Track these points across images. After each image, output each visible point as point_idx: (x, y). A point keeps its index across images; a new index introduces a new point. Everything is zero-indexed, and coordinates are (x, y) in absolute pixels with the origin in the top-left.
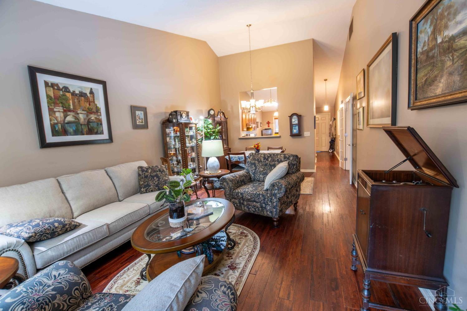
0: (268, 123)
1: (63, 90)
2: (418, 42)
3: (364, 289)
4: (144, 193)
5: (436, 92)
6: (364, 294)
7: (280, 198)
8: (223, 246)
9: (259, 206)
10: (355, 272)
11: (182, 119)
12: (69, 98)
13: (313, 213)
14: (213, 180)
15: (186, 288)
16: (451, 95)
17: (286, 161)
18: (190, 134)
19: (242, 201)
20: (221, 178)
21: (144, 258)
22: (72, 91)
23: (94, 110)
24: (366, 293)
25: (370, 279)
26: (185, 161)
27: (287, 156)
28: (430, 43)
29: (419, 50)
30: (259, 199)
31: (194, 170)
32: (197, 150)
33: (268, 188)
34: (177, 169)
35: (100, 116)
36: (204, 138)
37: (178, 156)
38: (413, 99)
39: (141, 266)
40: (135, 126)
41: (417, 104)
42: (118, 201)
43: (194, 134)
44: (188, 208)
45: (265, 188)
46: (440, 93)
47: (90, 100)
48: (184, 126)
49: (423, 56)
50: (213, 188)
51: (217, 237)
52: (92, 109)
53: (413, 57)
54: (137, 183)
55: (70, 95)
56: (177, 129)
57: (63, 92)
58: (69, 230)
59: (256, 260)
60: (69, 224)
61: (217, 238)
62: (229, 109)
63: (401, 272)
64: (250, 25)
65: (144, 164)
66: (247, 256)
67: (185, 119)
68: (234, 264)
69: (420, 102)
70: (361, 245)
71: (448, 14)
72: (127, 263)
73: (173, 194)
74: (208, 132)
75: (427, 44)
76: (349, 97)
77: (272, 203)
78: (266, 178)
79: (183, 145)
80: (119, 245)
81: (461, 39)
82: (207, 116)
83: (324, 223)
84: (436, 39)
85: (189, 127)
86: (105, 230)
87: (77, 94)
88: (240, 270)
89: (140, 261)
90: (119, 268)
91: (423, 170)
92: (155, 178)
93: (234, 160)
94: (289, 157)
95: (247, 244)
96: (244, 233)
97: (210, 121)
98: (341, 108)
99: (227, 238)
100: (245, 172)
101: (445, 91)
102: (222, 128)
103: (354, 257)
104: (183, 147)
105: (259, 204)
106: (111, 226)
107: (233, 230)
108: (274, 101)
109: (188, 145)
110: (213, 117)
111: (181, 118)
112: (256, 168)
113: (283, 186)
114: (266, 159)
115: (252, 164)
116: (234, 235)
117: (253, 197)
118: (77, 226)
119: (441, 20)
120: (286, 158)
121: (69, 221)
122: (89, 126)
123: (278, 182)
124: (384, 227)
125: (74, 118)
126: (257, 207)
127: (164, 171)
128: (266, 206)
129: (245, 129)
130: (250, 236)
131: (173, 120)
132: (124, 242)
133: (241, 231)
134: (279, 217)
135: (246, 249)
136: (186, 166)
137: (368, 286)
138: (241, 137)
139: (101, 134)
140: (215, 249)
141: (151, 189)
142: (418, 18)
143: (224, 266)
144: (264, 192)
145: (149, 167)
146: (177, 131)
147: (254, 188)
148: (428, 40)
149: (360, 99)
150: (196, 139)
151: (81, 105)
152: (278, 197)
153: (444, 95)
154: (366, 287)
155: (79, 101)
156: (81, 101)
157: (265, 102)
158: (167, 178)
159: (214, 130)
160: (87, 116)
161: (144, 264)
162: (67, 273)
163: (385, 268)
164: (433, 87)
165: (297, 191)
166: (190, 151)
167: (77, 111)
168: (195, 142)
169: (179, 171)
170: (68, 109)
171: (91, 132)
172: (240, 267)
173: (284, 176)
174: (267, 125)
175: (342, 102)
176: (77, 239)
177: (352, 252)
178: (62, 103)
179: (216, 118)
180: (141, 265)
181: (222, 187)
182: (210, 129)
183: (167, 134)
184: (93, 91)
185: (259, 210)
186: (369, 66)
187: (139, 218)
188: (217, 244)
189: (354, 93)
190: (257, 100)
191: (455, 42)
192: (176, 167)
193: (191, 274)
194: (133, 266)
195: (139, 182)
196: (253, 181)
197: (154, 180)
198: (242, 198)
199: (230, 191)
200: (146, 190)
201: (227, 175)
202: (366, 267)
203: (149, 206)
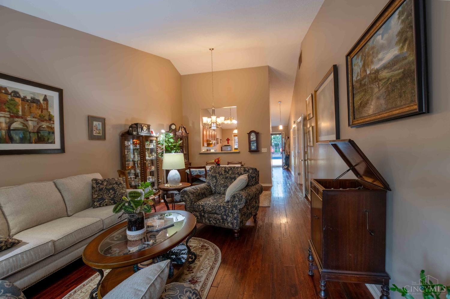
0: (228, 140)
1: (12, 94)
2: (353, 73)
3: (321, 290)
4: (97, 207)
5: (369, 112)
6: (321, 295)
7: (241, 209)
8: (184, 259)
9: (220, 218)
10: (312, 277)
11: (143, 132)
12: (18, 103)
13: (272, 224)
14: (173, 194)
15: (150, 292)
16: (380, 115)
17: (246, 173)
18: (150, 147)
19: (203, 214)
20: (182, 190)
21: (94, 279)
22: (22, 97)
23: (47, 118)
24: (323, 294)
25: (326, 279)
26: (144, 175)
27: (247, 170)
28: (362, 74)
29: (354, 79)
30: (220, 210)
31: (153, 184)
32: (157, 164)
33: (229, 200)
34: (135, 183)
35: (52, 124)
36: (164, 151)
37: (136, 169)
38: (352, 118)
39: (91, 288)
40: (92, 137)
41: (355, 122)
42: (66, 216)
43: (155, 147)
44: (148, 220)
45: (226, 200)
46: (372, 114)
47: (43, 107)
48: (144, 139)
49: (357, 84)
50: (173, 202)
51: (177, 250)
52: (44, 117)
53: (350, 85)
54: (90, 197)
55: (20, 100)
56: (137, 142)
57: (11, 96)
58: (3, 249)
59: (218, 272)
60: (6, 242)
61: (177, 252)
62: (191, 125)
63: (352, 270)
64: (213, 49)
65: (99, 177)
66: (209, 269)
67: (145, 132)
68: (195, 278)
69: (357, 121)
70: (316, 249)
71: (373, 53)
72: (73, 285)
73: (132, 204)
74: (169, 146)
75: (359, 74)
76: (301, 118)
77: (233, 214)
78: (226, 191)
79: (143, 158)
80: (65, 265)
81: (383, 72)
82: (168, 130)
83: (282, 233)
84: (366, 71)
85: (149, 140)
86: (50, 247)
87: (29, 100)
88: (201, 284)
89: (89, 282)
90: (64, 292)
91: (363, 178)
92: (111, 191)
93: (195, 174)
94: (248, 170)
95: (208, 257)
96: (205, 246)
97: (171, 135)
98: (294, 128)
99: (188, 251)
100: (206, 185)
101: (375, 111)
102: (183, 143)
103: (310, 262)
104: (142, 160)
105: (220, 216)
106: (57, 243)
107: (193, 243)
108: (234, 119)
109: (147, 158)
110: (175, 131)
111: (141, 131)
112: (217, 181)
113: (244, 197)
114: (226, 172)
115: (213, 177)
116: (195, 249)
117: (214, 209)
118: (16, 243)
119: (368, 57)
120: (246, 171)
121: (6, 238)
122: (39, 134)
123: (239, 193)
124: (334, 229)
125: (22, 124)
126: (218, 219)
127: (121, 184)
128: (226, 218)
129: (206, 145)
130: (211, 249)
131: (133, 132)
132: (71, 262)
133: (202, 244)
134: (239, 228)
135: (207, 262)
136: (144, 179)
137: (324, 286)
138: (202, 152)
139: (52, 144)
140: (175, 263)
141: (105, 203)
142: (352, 54)
143: (184, 281)
144: (225, 204)
145: (105, 180)
146: (136, 144)
147: (215, 200)
148: (360, 71)
149: (309, 120)
150: (157, 153)
151: (31, 112)
152: (239, 208)
153: (374, 114)
154: (323, 288)
155: (30, 108)
156: (32, 107)
157: (225, 120)
158: (124, 191)
159: (175, 144)
160: (38, 124)
161: (94, 285)
162: (2, 294)
163: (337, 268)
164: (366, 109)
165: (256, 203)
166: (149, 164)
167: (26, 118)
168: (155, 155)
169: (137, 184)
170: (15, 115)
171: (40, 140)
172: (201, 280)
173: (244, 188)
174: (227, 142)
175: (294, 122)
176: (14, 259)
177: (308, 258)
178: (9, 108)
179: (177, 133)
180: (90, 286)
181: (182, 199)
182: (171, 143)
183: (126, 146)
184: (48, 98)
185: (220, 222)
186: (316, 92)
187: (91, 234)
188: (177, 258)
189: (304, 115)
190: (218, 117)
191: (379, 74)
192: (134, 180)
193: (156, 279)
194: (81, 288)
195: (92, 195)
196: (214, 194)
197: (110, 193)
198: (203, 210)
199: (191, 204)
200: (100, 204)
201: (188, 188)
202: (322, 268)
203: (103, 221)
